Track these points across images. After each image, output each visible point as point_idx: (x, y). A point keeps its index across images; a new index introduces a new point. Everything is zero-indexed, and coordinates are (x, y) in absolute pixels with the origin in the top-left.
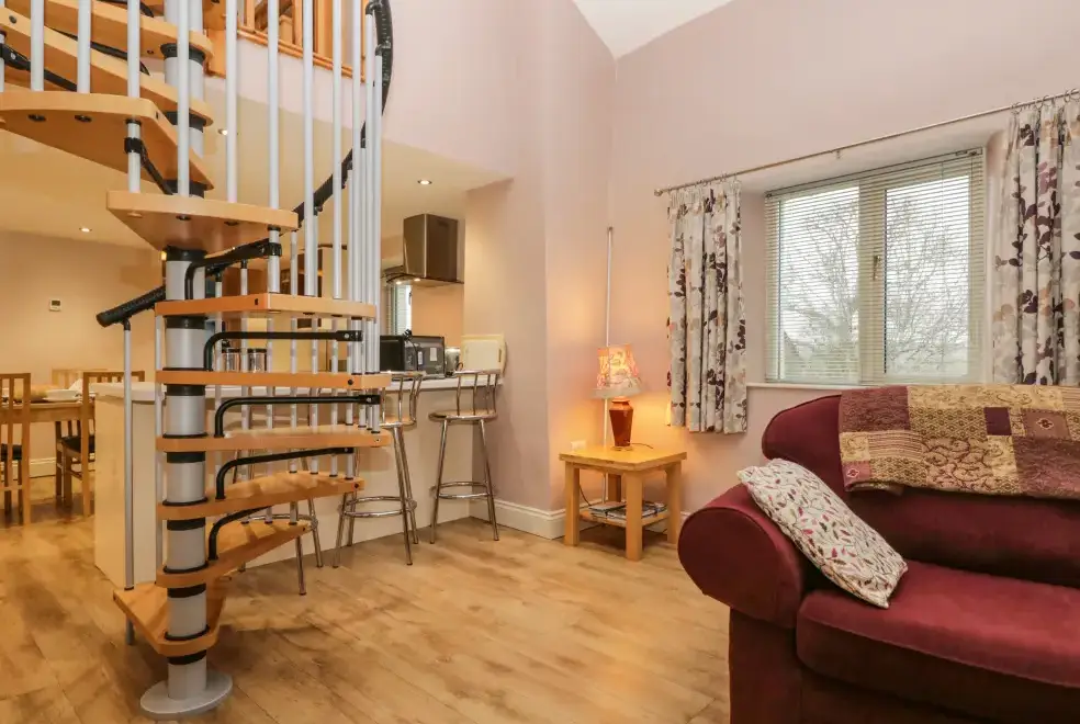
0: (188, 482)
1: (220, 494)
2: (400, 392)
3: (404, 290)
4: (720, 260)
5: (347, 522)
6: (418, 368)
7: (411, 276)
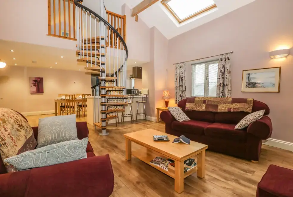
0: (104, 108)
1: (107, 110)
2: (131, 98)
3: (133, 80)
4: (182, 76)
5: (123, 117)
6: (134, 94)
7: (134, 78)
